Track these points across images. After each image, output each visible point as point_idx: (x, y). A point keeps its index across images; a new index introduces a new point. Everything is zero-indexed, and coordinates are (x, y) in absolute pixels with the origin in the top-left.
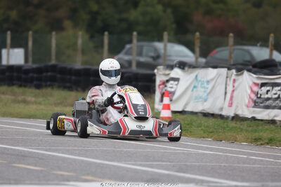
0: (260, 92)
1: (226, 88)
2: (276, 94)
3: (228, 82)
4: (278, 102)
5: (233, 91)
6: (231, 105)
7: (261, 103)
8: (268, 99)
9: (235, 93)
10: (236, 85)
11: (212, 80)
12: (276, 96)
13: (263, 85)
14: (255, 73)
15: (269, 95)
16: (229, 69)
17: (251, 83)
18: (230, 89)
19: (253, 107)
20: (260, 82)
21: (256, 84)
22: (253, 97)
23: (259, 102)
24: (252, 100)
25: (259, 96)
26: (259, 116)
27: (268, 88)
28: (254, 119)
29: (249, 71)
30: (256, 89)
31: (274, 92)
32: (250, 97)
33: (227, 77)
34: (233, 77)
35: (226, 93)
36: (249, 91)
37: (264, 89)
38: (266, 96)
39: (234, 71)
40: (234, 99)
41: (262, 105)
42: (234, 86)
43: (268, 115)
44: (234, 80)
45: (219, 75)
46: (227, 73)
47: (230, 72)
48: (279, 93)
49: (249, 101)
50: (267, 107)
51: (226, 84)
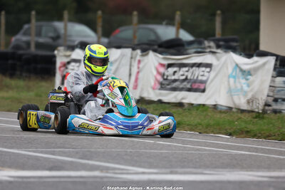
0: (166, 73)
1: (130, 70)
2: (183, 75)
3: (133, 63)
4: (185, 83)
5: (138, 73)
6: (135, 87)
7: (168, 85)
8: (175, 81)
9: (141, 75)
10: (141, 66)
11: (116, 61)
12: (184, 77)
13: (170, 66)
14: (161, 53)
15: (176, 77)
16: (134, 49)
17: (157, 64)
18: (135, 70)
19: (160, 89)
20: (166, 62)
21: (162, 65)
22: (160, 78)
23: (166, 84)
24: (158, 82)
25: (165, 77)
26: (165, 99)
27: (175, 69)
28: (160, 102)
29: (155, 51)
30: (162, 70)
31: (181, 73)
32: (156, 79)
33: (132, 58)
34: (138, 58)
35: (130, 75)
36: (155, 73)
37: (171, 70)
38: (173, 78)
39: (139, 52)
40: (139, 81)
41: (169, 87)
42: (138, 68)
43: (175, 97)
44: (139, 62)
45: (123, 56)
46: (132, 54)
47: (135, 52)
48: (186, 74)
49: (155, 84)
50: (174, 89)
51: (131, 65)
